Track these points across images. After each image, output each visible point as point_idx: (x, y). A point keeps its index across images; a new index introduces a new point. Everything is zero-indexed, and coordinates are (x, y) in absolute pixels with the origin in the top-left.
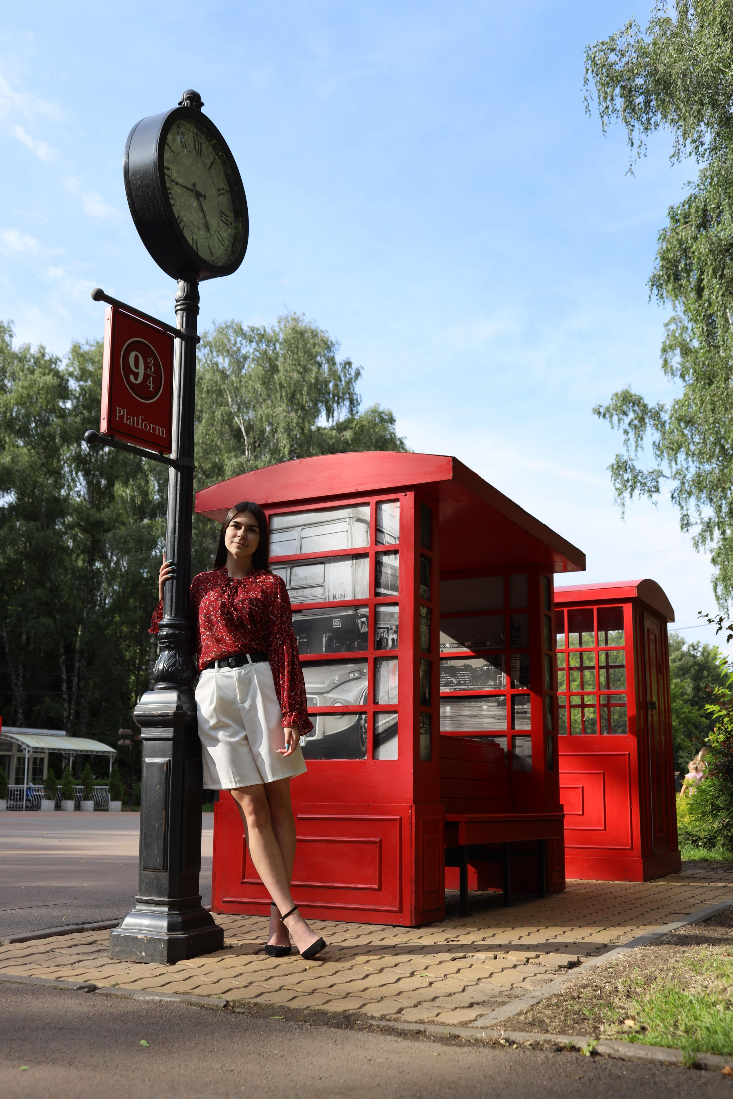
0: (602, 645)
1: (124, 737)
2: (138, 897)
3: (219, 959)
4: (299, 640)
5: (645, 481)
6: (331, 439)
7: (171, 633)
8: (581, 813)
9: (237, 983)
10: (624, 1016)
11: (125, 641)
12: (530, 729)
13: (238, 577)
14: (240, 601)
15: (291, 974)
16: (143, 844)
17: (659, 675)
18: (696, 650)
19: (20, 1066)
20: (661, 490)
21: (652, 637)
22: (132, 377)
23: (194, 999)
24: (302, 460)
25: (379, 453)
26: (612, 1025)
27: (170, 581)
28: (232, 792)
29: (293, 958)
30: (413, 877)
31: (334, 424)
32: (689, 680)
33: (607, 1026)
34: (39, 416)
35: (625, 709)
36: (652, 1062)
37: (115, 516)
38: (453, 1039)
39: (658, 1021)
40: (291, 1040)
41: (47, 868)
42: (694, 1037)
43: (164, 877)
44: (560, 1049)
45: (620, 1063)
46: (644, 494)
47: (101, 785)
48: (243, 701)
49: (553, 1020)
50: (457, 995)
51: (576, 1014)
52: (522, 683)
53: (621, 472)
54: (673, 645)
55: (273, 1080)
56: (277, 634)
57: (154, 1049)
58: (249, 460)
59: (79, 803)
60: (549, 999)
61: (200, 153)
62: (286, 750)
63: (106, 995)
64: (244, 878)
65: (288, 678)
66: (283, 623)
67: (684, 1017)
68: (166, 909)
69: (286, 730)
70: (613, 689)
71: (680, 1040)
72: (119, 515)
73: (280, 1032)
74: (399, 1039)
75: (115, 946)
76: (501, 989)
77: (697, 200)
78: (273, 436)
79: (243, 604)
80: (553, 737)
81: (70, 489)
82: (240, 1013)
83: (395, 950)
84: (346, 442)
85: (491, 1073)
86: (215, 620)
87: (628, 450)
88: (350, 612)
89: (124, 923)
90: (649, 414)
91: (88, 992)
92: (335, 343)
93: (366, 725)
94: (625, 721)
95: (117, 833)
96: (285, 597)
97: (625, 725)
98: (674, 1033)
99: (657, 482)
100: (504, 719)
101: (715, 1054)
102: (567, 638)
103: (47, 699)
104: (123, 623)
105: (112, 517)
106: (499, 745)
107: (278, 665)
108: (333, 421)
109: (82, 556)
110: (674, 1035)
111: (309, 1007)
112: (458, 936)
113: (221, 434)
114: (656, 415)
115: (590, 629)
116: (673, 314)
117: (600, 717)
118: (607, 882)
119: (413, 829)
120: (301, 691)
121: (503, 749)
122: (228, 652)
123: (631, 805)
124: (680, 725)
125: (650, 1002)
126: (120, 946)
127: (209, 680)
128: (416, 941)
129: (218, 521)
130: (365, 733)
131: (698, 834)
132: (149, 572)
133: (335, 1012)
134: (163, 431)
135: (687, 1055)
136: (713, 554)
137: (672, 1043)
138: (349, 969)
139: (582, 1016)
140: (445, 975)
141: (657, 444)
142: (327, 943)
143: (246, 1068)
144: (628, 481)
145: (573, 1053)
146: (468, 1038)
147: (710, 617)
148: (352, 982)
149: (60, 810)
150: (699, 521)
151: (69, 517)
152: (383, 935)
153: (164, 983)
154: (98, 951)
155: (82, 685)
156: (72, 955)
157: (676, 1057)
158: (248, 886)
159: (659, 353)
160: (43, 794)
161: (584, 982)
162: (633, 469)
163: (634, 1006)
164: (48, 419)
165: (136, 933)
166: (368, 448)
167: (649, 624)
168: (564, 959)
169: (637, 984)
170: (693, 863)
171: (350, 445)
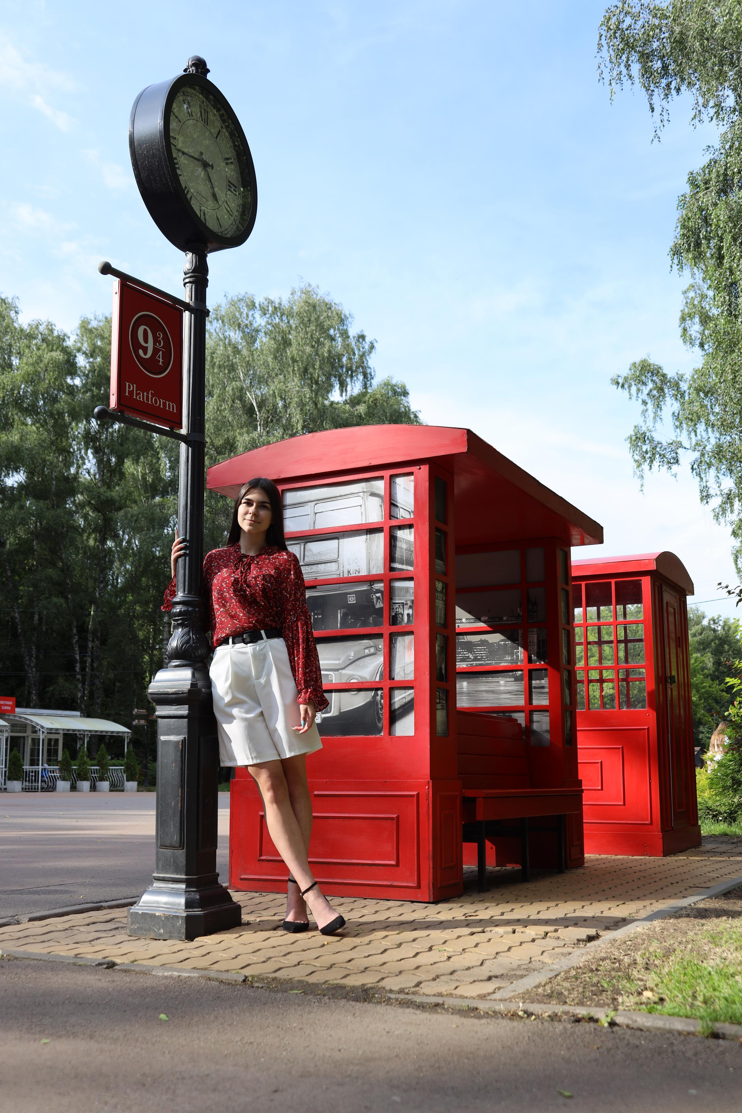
0: (621, 619)
1: (139, 717)
2: (155, 875)
3: (237, 935)
4: (314, 616)
5: (664, 452)
6: (344, 413)
7: (184, 611)
8: (600, 788)
9: (255, 958)
10: (642, 988)
11: (138, 621)
12: (548, 704)
13: (252, 554)
14: (253, 578)
15: (309, 949)
16: (159, 822)
17: (679, 649)
18: (716, 624)
19: (41, 1039)
20: (680, 462)
21: (671, 610)
22: (141, 352)
23: (213, 975)
24: (314, 434)
25: (393, 426)
26: (631, 996)
27: (183, 558)
28: (249, 768)
29: (311, 934)
30: (431, 853)
31: (348, 397)
32: (709, 654)
33: (625, 998)
34: (47, 393)
35: (644, 684)
36: (670, 1031)
37: (126, 494)
38: (472, 1012)
39: (676, 993)
40: (310, 1013)
41: (64, 847)
42: (712, 1007)
43: (181, 854)
44: (578, 1020)
45: (639, 1033)
46: (663, 466)
47: (116, 766)
48: (258, 677)
49: (571, 992)
50: (475, 969)
51: (594, 986)
52: (540, 657)
53: (639, 444)
54: (693, 620)
55: (293, 1052)
56: (291, 610)
57: (173, 1023)
58: (261, 436)
59: (94, 784)
60: (567, 972)
61: (206, 122)
62: (302, 727)
63: (125, 971)
64: (261, 855)
65: (303, 655)
66: (296, 599)
67: (702, 988)
68: (183, 886)
69: (302, 707)
70: (632, 664)
71: (699, 1010)
72: (130, 493)
73: (299, 1005)
74: (418, 1012)
75: (133, 923)
76: (519, 963)
77: (717, 165)
78: (286, 411)
79: (256, 581)
80: (571, 712)
81: (79, 467)
82: (258, 987)
83: (413, 925)
84: (360, 416)
85: (509, 1043)
86: (228, 596)
87: (645, 421)
88: (365, 588)
89: (142, 900)
90: (668, 384)
91: (107, 968)
92: (348, 316)
93: (382, 701)
94: (645, 697)
95: (133, 813)
96: (299, 574)
97: (644, 701)
98: (692, 1004)
99: (676, 453)
100: (521, 695)
101: (733, 1023)
102: (585, 613)
103: (61, 680)
104: (136, 602)
105: (123, 496)
106: (517, 720)
107: (292, 642)
108: (346, 395)
109: (93, 536)
110: (692, 1006)
111: (327, 981)
112: (476, 911)
113: (232, 409)
114: (676, 386)
115: (608, 603)
116: (691, 281)
117: (619, 692)
118: (626, 857)
119: (431, 805)
120: (316, 668)
121: (520, 724)
122: (243, 628)
123: (650, 779)
124: (700, 700)
125: (669, 974)
126: (138, 923)
127: (223, 657)
128: (434, 916)
129: (231, 497)
130: (381, 709)
131: (718, 808)
132: (162, 550)
133: (354, 986)
134: (173, 406)
135: (705, 1024)
136: (734, 526)
137: (689, 1013)
138: (368, 944)
139: (601, 988)
140: (464, 950)
141: (676, 414)
142: (346, 919)
143: (265, 1041)
144: (647, 452)
145: (592, 1024)
146: (487, 1010)
147: (729, 589)
148: (370, 957)
149: (76, 791)
150: (719, 493)
151: (79, 496)
152: (401, 910)
153: (182, 959)
154: (117, 928)
155: (95, 665)
156: (90, 933)
157: (694, 1027)
158: (266, 863)
159: (678, 322)
160: (58, 775)
161: (603, 955)
162: (651, 440)
163: (653, 978)
164: (56, 395)
165: (154, 910)
166: (381, 422)
167: (668, 597)
168: (583, 932)
169: (656, 956)
170: (713, 838)
171: (363, 419)
